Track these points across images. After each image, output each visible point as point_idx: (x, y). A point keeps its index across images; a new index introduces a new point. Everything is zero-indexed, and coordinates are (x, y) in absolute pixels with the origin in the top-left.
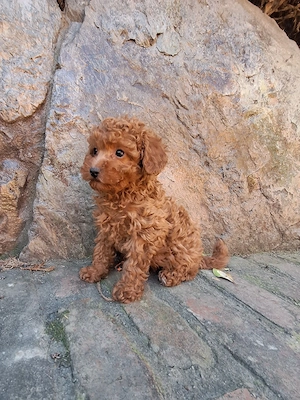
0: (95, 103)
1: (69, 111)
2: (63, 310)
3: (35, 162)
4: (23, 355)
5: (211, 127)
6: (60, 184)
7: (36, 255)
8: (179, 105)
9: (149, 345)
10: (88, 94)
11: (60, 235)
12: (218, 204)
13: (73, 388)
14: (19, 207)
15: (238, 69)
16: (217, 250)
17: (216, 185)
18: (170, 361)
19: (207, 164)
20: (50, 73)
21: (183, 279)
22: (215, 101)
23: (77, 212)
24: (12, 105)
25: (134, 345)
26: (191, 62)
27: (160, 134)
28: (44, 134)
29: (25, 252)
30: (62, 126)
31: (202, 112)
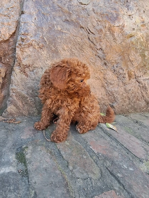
0: (43, 32)
1: (28, 37)
2: (25, 146)
3: (11, 64)
5: (108, 44)
6: (24, 76)
7: (11, 114)
8: (89, 32)
9: (68, 166)
10: (39, 27)
11: (24, 103)
12: (111, 86)
13: (28, 188)
14: (2, 88)
15: (123, 11)
16: (108, 112)
17: (110, 75)
18: (78, 175)
19: (105, 64)
20: (18, 16)
21: (89, 129)
22: (110, 29)
23: (33, 91)
25: (60, 166)
26: (97, 8)
27: (79, 48)
28: (15, 49)
29: (5, 113)
30: (25, 45)
31: (103, 35)
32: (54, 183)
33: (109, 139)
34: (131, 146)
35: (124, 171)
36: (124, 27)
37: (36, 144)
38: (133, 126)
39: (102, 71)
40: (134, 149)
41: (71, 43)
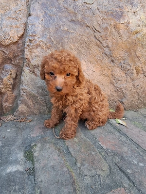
0: (50, 33)
1: (36, 38)
3: (20, 65)
5: (114, 41)
6: (33, 76)
7: (22, 113)
8: (95, 30)
10: (46, 29)
11: (34, 102)
12: (119, 82)
14: (13, 88)
15: (128, 8)
16: (118, 109)
17: (118, 72)
19: (113, 61)
20: (26, 18)
22: (115, 27)
23: (43, 90)
24: (7, 37)
25: (68, 164)
26: (102, 6)
27: (86, 47)
28: (24, 50)
29: (16, 112)
30: (33, 46)
31: (109, 33)
34: (140, 141)
35: (134, 167)
36: (129, 23)
37: (45, 142)
38: (142, 120)
39: (110, 68)
40: (144, 144)
41: (77, 42)
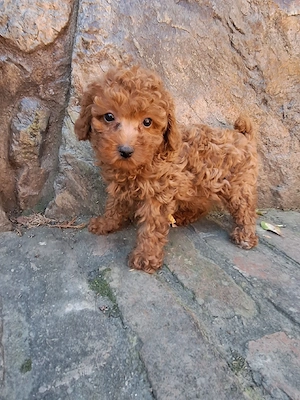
0: (130, 27)
1: (99, 38)
2: (104, 268)
3: (58, 100)
4: (72, 307)
5: (272, 56)
7: (64, 210)
8: (233, 28)
9: (194, 299)
10: (122, 16)
11: (90, 187)
12: (275, 151)
14: (41, 155)
17: (275, 127)
18: (214, 312)
19: (265, 102)
22: (277, 23)
24: (30, 30)
27: (210, 66)
28: (70, 65)
29: (51, 208)
30: (91, 56)
31: (262, 37)
32: (171, 324)
33: (270, 253)
39: (258, 117)
41: (191, 54)
